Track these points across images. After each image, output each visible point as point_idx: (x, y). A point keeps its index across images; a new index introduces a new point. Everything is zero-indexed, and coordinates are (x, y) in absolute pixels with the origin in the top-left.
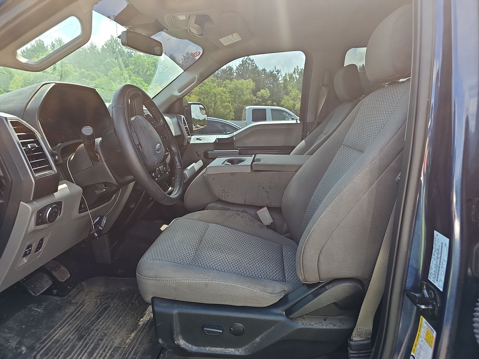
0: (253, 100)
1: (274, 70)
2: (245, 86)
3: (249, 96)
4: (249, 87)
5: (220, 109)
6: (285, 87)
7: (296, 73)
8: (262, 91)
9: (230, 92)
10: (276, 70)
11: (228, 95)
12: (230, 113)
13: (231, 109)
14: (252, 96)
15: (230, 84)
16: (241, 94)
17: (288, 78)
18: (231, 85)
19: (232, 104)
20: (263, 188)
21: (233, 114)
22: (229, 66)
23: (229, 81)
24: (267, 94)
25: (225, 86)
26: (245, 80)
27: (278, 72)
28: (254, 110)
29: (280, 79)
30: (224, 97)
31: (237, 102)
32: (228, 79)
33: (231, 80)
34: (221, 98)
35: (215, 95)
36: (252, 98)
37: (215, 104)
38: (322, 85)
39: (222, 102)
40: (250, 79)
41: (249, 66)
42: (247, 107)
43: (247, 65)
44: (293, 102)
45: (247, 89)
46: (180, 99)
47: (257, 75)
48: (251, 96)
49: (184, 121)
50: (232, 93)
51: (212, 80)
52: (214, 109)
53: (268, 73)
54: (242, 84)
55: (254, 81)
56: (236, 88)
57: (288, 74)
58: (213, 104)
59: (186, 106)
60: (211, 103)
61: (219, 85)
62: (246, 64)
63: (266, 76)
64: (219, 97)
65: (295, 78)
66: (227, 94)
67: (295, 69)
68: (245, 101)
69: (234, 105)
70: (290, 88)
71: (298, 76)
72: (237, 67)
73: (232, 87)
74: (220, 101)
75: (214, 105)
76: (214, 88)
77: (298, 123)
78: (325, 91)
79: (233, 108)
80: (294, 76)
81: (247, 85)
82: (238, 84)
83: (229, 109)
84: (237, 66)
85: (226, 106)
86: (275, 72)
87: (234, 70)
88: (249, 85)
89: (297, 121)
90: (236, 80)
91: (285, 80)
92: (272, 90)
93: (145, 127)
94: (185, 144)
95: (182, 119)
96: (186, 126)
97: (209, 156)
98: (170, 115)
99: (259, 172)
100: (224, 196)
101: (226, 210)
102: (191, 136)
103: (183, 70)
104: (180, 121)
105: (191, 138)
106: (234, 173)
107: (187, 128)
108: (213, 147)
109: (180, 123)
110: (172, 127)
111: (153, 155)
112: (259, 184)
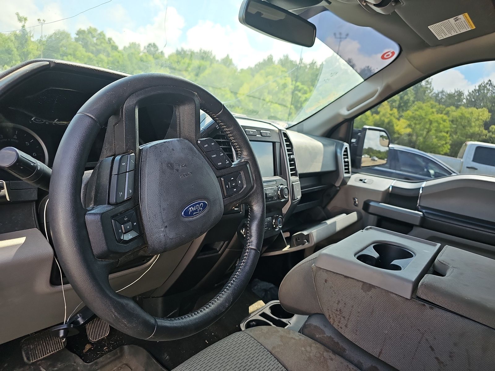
0: (482, 134)
2: (475, 116)
3: (477, 129)
4: (481, 117)
9: (452, 121)
11: (448, 124)
12: (445, 146)
13: (448, 141)
14: (482, 129)
15: (455, 111)
16: (466, 125)
18: (455, 113)
20: (431, 347)
21: (449, 147)
22: (459, 91)
23: (454, 108)
25: (447, 114)
26: (477, 109)
28: (479, 148)
30: (441, 126)
31: (458, 134)
32: (454, 105)
33: (457, 107)
34: (438, 127)
35: (431, 122)
36: (482, 131)
37: (428, 132)
39: (438, 130)
40: (485, 109)
41: (487, 93)
42: (469, 143)
43: (486, 91)
45: (478, 120)
46: (350, 120)
48: (481, 129)
49: (346, 151)
50: (455, 123)
51: (431, 104)
52: (424, 138)
54: (472, 113)
55: (489, 112)
56: (462, 117)
59: (360, 131)
60: (423, 130)
61: (440, 111)
62: (484, 90)
64: (435, 124)
68: (470, 134)
69: (452, 136)
72: (470, 93)
73: (457, 115)
74: (436, 130)
76: (431, 114)
79: (450, 140)
81: (479, 116)
82: (465, 112)
83: (445, 140)
84: (471, 91)
85: (442, 136)
87: (465, 96)
88: (481, 116)
90: (463, 108)
93: (171, 164)
94: (338, 184)
95: (344, 149)
96: (346, 160)
97: (371, 210)
98: (327, 141)
99: (431, 308)
100: (339, 322)
101: (335, 352)
102: (352, 175)
103: (362, 80)
104: (339, 150)
105: (350, 177)
106: (371, 287)
107: (348, 162)
108: (379, 198)
109: (339, 154)
110: (320, 158)
111: (166, 227)
112: (423, 334)
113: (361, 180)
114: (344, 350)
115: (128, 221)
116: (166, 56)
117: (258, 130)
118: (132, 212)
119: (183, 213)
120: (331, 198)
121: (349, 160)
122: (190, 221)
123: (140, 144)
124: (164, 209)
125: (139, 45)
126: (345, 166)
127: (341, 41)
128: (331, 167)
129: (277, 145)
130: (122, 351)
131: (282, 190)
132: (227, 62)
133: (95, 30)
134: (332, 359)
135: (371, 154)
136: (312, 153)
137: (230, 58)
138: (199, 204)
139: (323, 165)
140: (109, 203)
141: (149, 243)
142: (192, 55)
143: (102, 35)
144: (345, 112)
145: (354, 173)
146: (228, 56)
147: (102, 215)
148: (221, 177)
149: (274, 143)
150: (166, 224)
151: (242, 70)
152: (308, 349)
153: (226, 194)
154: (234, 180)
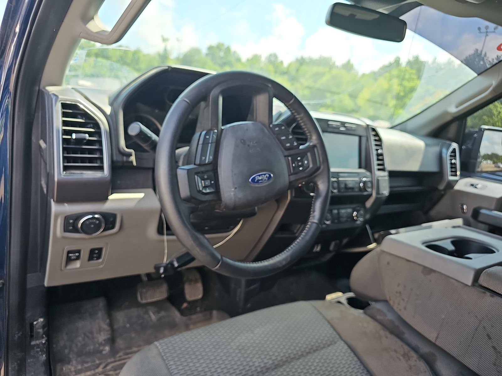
20: (488, 335)
46: (461, 118)
49: (454, 152)
59: (476, 132)
93: (244, 140)
94: (442, 187)
95: (451, 150)
96: (453, 161)
97: (481, 218)
98: (431, 141)
99: (492, 296)
100: (399, 304)
101: (392, 333)
102: (460, 179)
103: (476, 75)
104: (444, 151)
105: (457, 181)
106: (431, 271)
107: (455, 164)
108: (493, 206)
109: (444, 155)
110: (420, 158)
111: (236, 188)
112: (481, 321)
113: (472, 185)
114: (403, 333)
115: (207, 179)
116: (286, 64)
117: (343, 124)
118: (211, 174)
119: (250, 180)
120: (435, 203)
121: (457, 161)
122: (256, 187)
123: (223, 125)
124: (235, 174)
125: (260, 56)
126: (451, 168)
127: (487, 35)
128: (433, 168)
129: (364, 140)
130: (211, 314)
131: (365, 183)
132: (348, 66)
133: (223, 45)
134: (387, 337)
135: (495, 160)
136: (410, 152)
137: (352, 62)
138: (265, 174)
139: (422, 165)
140: (195, 164)
141: (223, 199)
142: (312, 62)
143: (228, 49)
144: (453, 110)
145: (463, 176)
146: (349, 61)
147: (188, 170)
148: (288, 156)
149: (360, 137)
150: (236, 186)
151: (364, 75)
152: (365, 325)
153: (292, 171)
154: (301, 161)
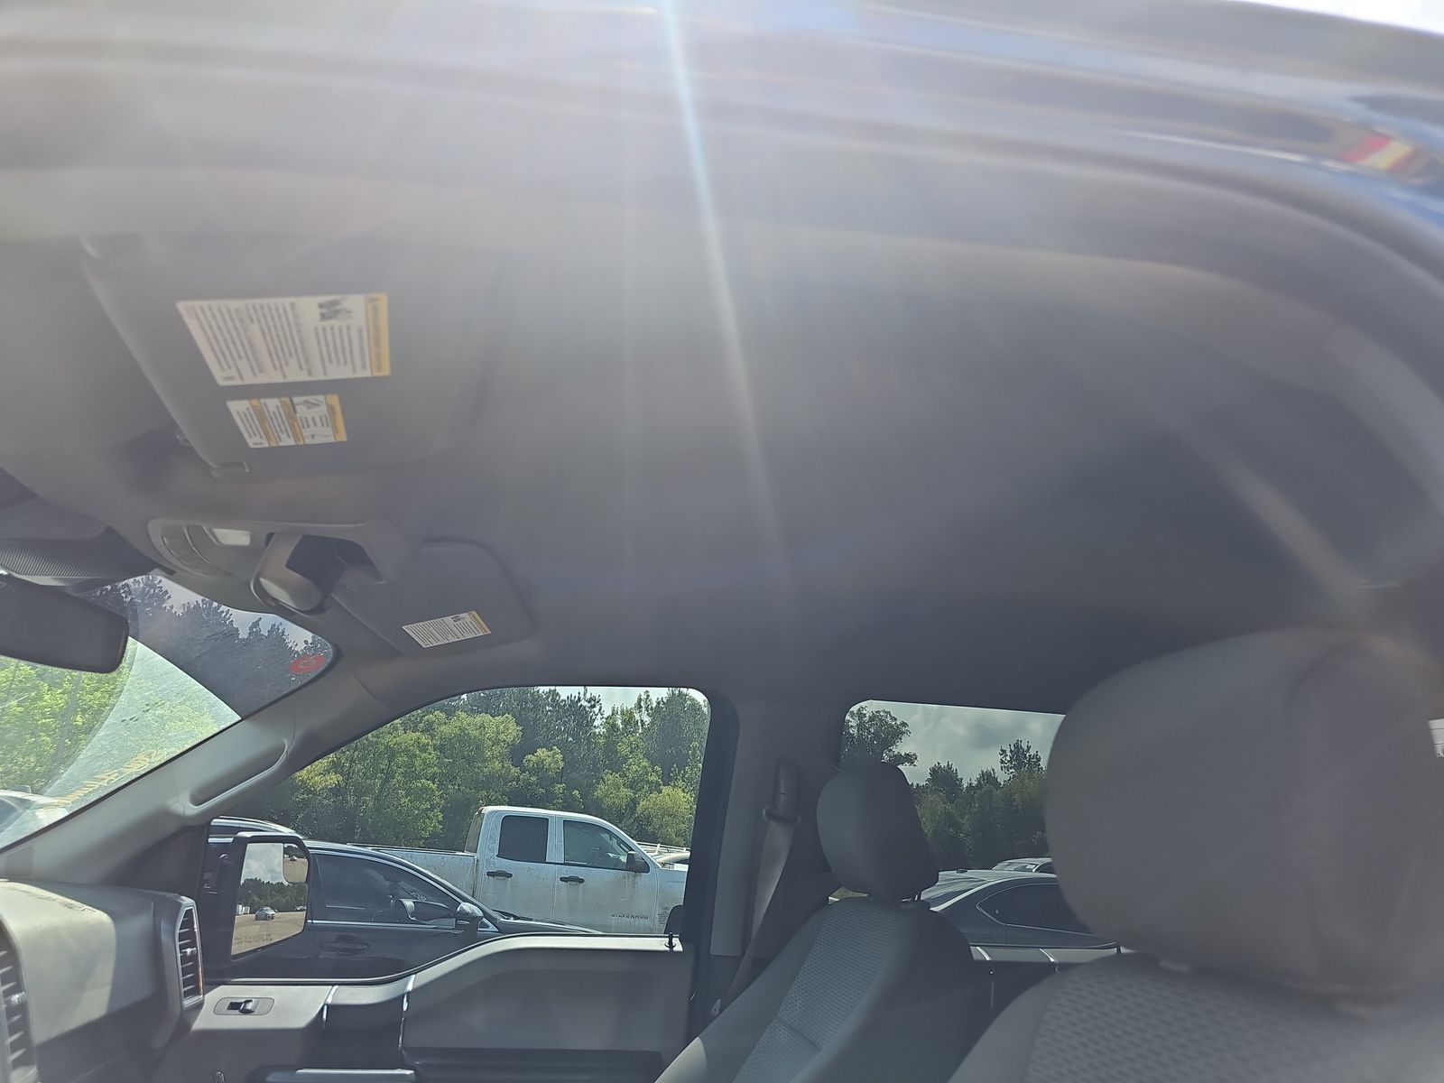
1: (582, 696)
2: (490, 733)
3: (497, 765)
4: (502, 736)
5: (399, 799)
6: (610, 747)
7: (643, 709)
8: (542, 753)
9: (441, 748)
10: (588, 696)
11: (432, 756)
12: (429, 814)
13: (437, 801)
14: (508, 764)
15: (445, 723)
16: (474, 757)
17: (619, 722)
18: (447, 729)
19: (441, 783)
21: (440, 817)
23: (443, 715)
24: (557, 762)
25: (429, 729)
26: (493, 717)
27: (593, 703)
28: (508, 820)
29: (596, 723)
30: (418, 762)
34: (410, 765)
35: (392, 753)
36: (508, 771)
37: (386, 781)
38: (770, 815)
39: (411, 775)
40: (510, 716)
42: (488, 809)
44: (630, 793)
45: (497, 743)
47: (530, 705)
48: (506, 765)
49: (188, 922)
50: (448, 752)
52: (378, 798)
53: (562, 704)
54: (482, 726)
55: (518, 723)
56: (463, 737)
57: (620, 709)
58: (378, 782)
59: (225, 848)
60: (374, 776)
63: (558, 711)
64: (401, 759)
65: (640, 724)
66: (430, 754)
67: (640, 700)
69: (446, 789)
70: (623, 749)
71: (647, 719)
73: (451, 733)
74: (404, 774)
75: (382, 786)
76: (390, 733)
77: (675, 949)
78: (779, 839)
79: (441, 797)
80: (637, 717)
81: (498, 733)
82: (469, 725)
83: (430, 800)
85: (421, 790)
86: (583, 703)
88: (503, 732)
89: (670, 942)
90: (463, 715)
91: (612, 727)
92: (572, 752)
94: (163, 1039)
95: (180, 919)
96: (188, 951)
98: (125, 899)
102: (206, 994)
105: (200, 1005)
108: (294, 1054)
113: (235, 1006)
121: (198, 949)
126: (186, 971)
144: (187, 809)
145: (211, 986)
